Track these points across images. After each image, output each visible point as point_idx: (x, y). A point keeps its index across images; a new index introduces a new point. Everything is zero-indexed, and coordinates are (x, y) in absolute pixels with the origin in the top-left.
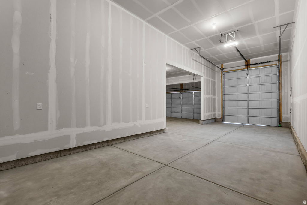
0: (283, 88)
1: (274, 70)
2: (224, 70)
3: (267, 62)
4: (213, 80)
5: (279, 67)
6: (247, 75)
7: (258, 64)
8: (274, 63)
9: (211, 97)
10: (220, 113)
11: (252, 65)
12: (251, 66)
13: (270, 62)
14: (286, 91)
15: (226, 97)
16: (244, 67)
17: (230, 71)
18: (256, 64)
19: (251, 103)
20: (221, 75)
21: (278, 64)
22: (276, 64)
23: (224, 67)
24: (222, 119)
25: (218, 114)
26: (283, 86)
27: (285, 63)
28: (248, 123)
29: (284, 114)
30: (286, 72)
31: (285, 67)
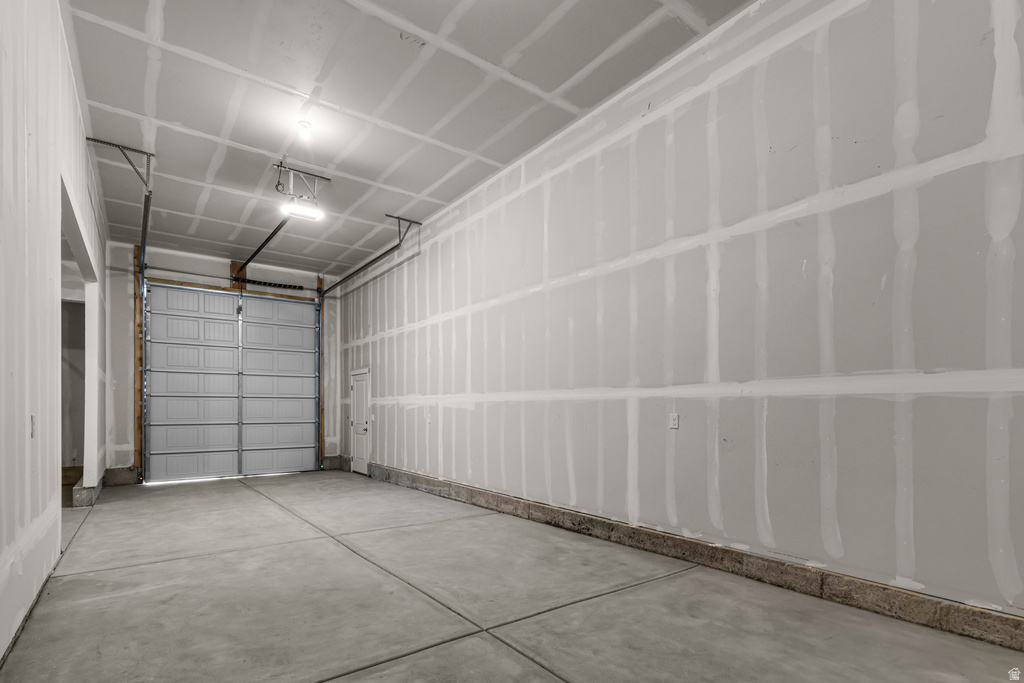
0: (326, 368)
1: (308, 311)
2: (148, 273)
3: (295, 287)
5: (319, 309)
6: (239, 313)
7: (270, 285)
8: (308, 294)
10: (130, 447)
11: (254, 282)
12: (249, 287)
13: (301, 288)
14: (333, 377)
15: (156, 384)
16: (226, 283)
17: (173, 282)
18: (265, 284)
19: (248, 405)
20: (131, 289)
21: (317, 300)
22: (313, 300)
23: (147, 260)
24: (140, 469)
25: (117, 452)
26: (326, 360)
27: (331, 301)
28: (240, 472)
29: (329, 435)
30: (332, 326)
31: (331, 312)
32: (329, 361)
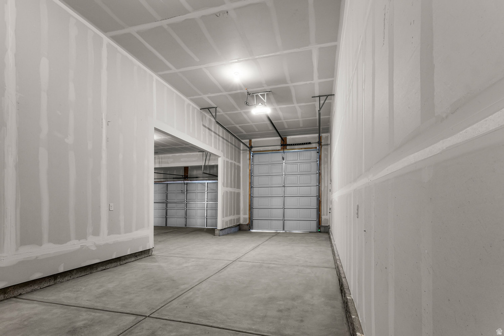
0: (323, 181)
1: (314, 154)
2: (253, 149)
3: (307, 144)
4: (237, 164)
5: (319, 152)
6: (283, 160)
7: (296, 144)
8: (314, 145)
9: (233, 191)
10: (247, 216)
11: (289, 145)
12: (288, 147)
13: (310, 143)
14: (326, 185)
15: (256, 192)
16: (279, 148)
17: (261, 151)
18: (294, 145)
19: (288, 200)
20: (248, 157)
21: (318, 147)
22: (316, 148)
23: (253, 145)
24: (250, 226)
25: (244, 218)
26: (323, 177)
27: (325, 147)
28: (284, 229)
29: (324, 215)
30: (326, 159)
31: (325, 152)
32: (324, 177)
